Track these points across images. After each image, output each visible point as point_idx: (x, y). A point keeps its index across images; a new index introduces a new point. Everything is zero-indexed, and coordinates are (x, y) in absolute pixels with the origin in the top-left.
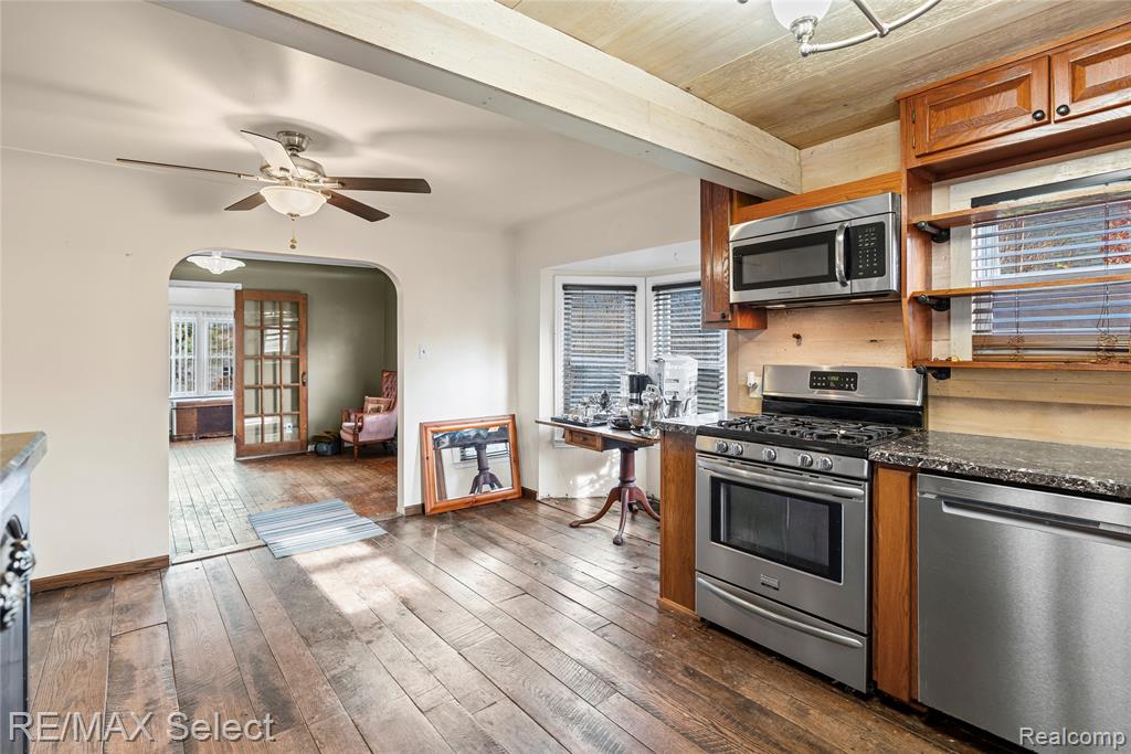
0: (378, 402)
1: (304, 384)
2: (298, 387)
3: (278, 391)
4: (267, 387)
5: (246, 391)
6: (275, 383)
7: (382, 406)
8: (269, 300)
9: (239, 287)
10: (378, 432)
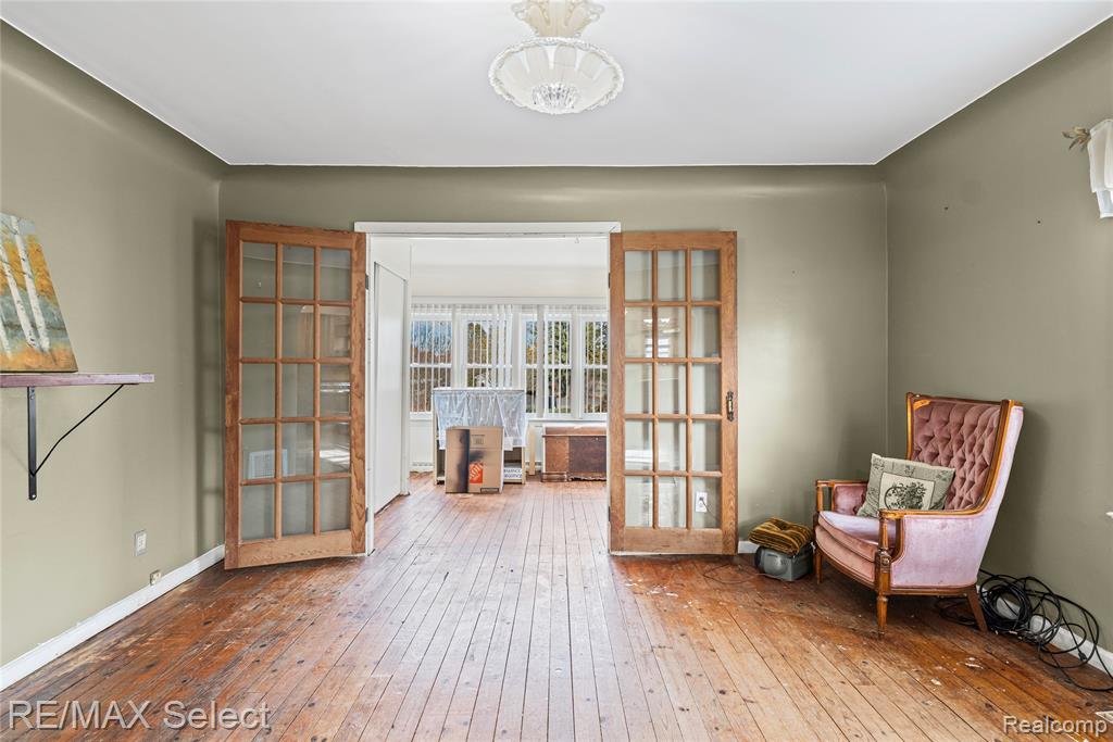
0: (910, 472)
1: (730, 416)
2: (719, 422)
3: (682, 427)
4: (663, 420)
5: (628, 425)
6: (676, 412)
7: (929, 486)
8: (665, 249)
9: (617, 227)
10: (944, 566)
